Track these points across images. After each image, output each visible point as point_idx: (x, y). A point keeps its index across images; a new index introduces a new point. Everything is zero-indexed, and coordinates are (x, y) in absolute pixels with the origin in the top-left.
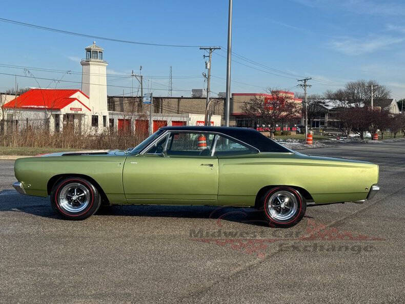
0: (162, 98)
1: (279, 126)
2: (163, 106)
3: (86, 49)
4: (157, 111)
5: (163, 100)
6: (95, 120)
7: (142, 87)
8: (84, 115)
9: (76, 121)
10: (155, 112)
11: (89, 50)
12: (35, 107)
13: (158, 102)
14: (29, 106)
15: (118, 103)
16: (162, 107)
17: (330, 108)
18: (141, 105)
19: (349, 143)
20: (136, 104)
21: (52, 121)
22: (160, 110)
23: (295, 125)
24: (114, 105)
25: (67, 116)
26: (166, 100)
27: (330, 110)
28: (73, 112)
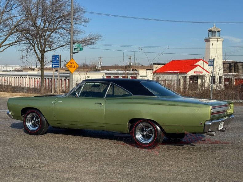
3: (208, 30)
6: (213, 79)
8: (204, 76)
9: (199, 81)
11: (210, 31)
12: (172, 72)
14: (169, 72)
15: (241, 67)
21: (182, 81)
25: (192, 78)
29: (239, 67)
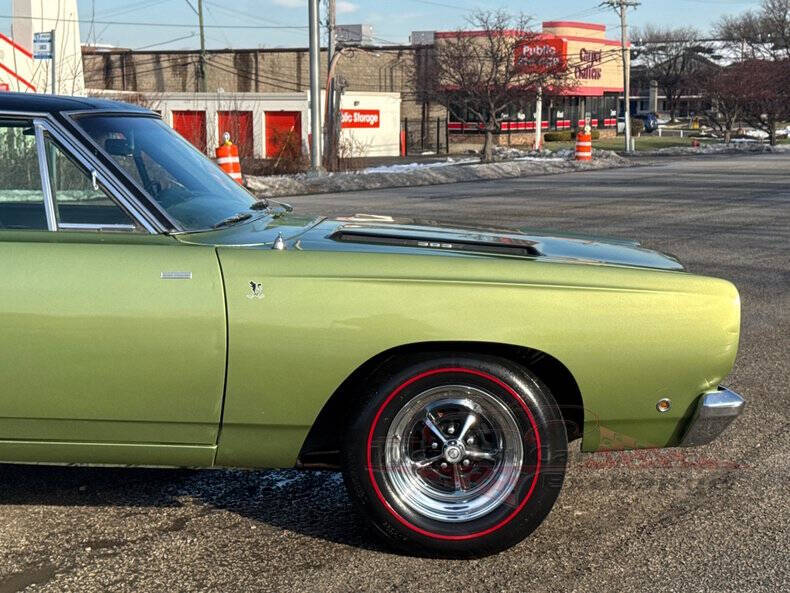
0: (255, 51)
1: (566, 117)
2: (261, 73)
4: (244, 86)
5: (259, 58)
7: (201, 21)
10: (241, 89)
13: (245, 63)
16: (256, 75)
17: (724, 63)
18: (203, 73)
19: (721, 153)
20: (191, 69)
22: (253, 83)
23: (613, 113)
24: (135, 74)
26: (268, 56)
27: (726, 69)
29: (139, 69)
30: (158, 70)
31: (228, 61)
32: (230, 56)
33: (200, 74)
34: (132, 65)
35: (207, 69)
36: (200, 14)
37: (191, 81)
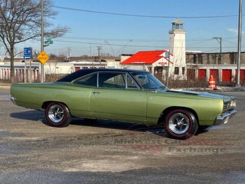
4: (232, 62)
7: (221, 45)
8: (168, 67)
9: (164, 71)
11: (174, 24)
12: (138, 63)
13: (233, 56)
14: (135, 63)
16: (236, 59)
20: (217, 58)
22: (235, 62)
28: (160, 65)
29: (203, 58)
30: (208, 58)
31: (228, 56)
32: (229, 54)
33: (220, 59)
34: (202, 57)
35: (221, 58)
36: (221, 43)
37: (217, 61)
